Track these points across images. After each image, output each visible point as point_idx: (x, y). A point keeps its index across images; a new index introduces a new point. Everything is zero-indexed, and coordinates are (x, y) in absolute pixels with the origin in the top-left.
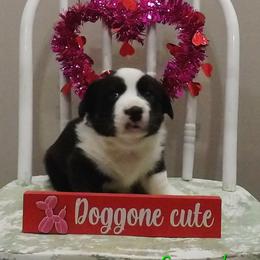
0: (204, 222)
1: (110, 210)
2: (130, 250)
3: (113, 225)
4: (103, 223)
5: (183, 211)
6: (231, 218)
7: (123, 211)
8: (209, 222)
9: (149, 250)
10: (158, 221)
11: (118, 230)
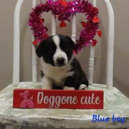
0: (96, 102)
1: (53, 97)
2: (65, 115)
3: (55, 104)
4: (50, 103)
5: (86, 97)
6: (111, 101)
7: (59, 97)
8: (98, 102)
9: (73, 116)
10: (75, 101)
11: (57, 106)
